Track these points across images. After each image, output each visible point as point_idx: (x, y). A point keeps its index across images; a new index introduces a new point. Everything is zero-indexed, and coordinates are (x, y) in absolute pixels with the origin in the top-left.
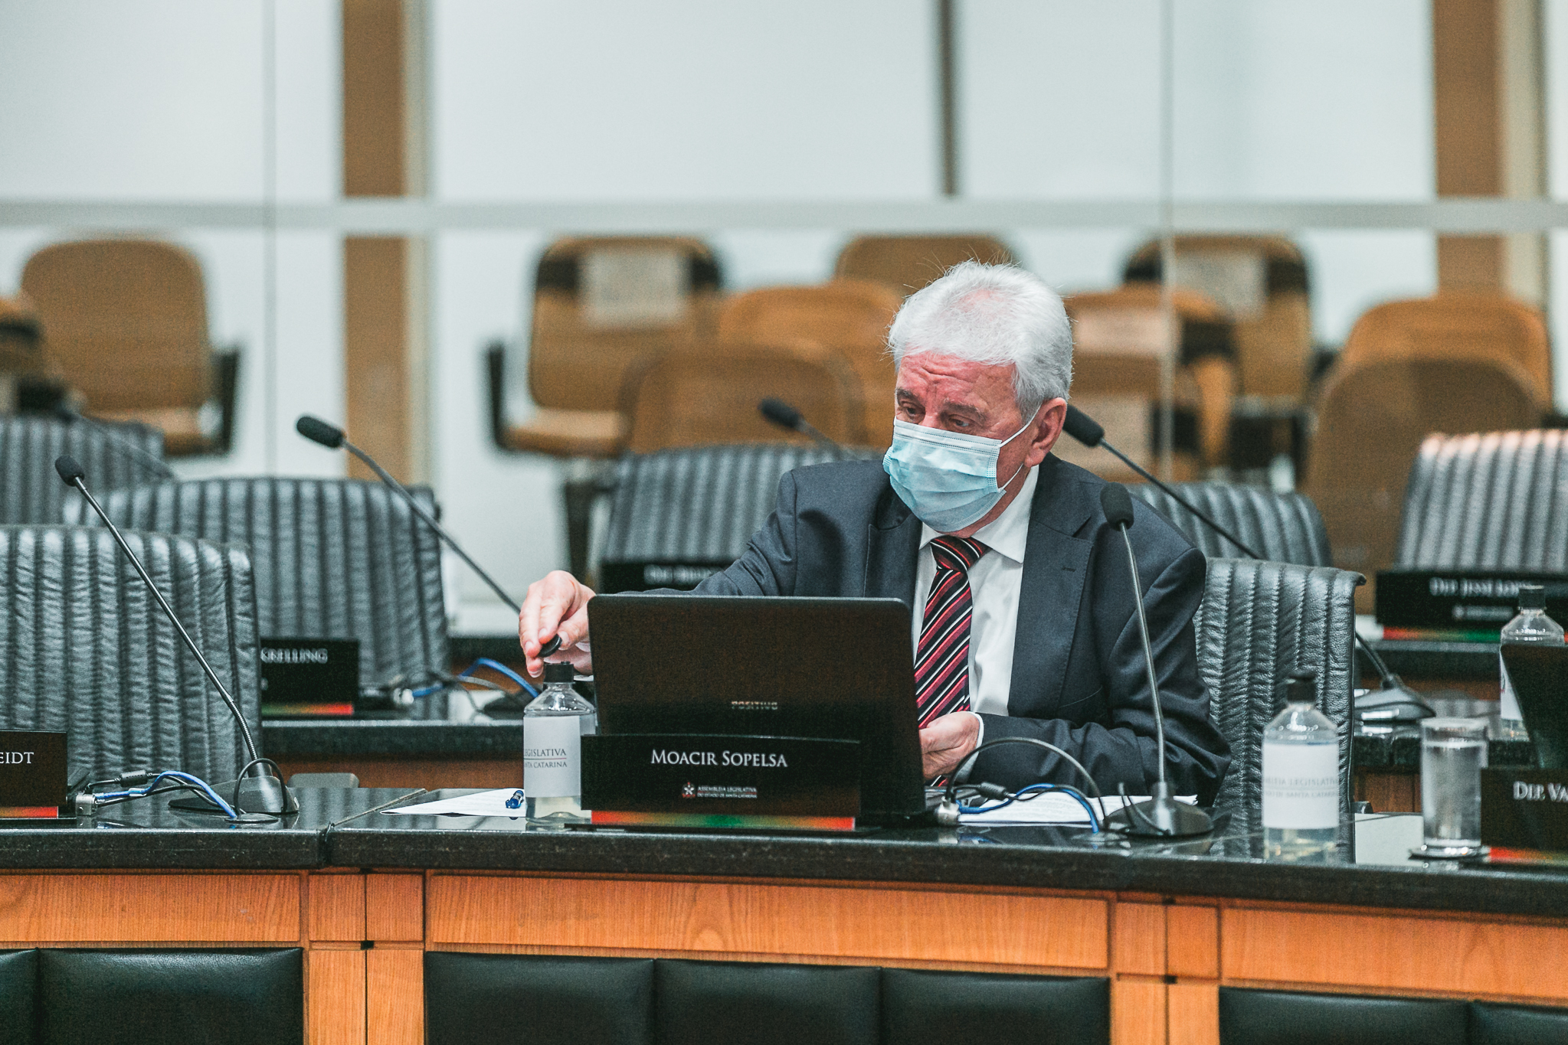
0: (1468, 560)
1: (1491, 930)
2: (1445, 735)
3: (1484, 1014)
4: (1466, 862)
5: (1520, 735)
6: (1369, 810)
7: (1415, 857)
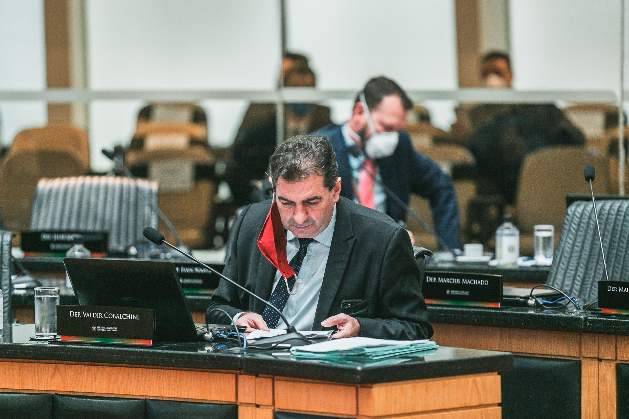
0: (56, 226)
1: (62, 367)
2: (44, 293)
3: (59, 399)
4: (52, 341)
5: (72, 293)
6: (17, 322)
7: (32, 340)
